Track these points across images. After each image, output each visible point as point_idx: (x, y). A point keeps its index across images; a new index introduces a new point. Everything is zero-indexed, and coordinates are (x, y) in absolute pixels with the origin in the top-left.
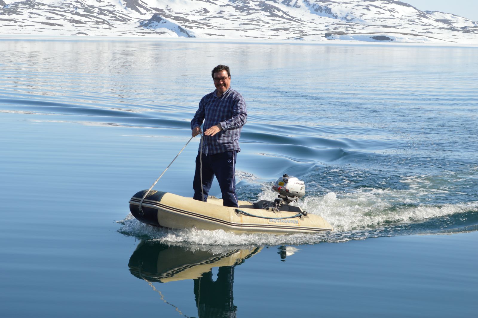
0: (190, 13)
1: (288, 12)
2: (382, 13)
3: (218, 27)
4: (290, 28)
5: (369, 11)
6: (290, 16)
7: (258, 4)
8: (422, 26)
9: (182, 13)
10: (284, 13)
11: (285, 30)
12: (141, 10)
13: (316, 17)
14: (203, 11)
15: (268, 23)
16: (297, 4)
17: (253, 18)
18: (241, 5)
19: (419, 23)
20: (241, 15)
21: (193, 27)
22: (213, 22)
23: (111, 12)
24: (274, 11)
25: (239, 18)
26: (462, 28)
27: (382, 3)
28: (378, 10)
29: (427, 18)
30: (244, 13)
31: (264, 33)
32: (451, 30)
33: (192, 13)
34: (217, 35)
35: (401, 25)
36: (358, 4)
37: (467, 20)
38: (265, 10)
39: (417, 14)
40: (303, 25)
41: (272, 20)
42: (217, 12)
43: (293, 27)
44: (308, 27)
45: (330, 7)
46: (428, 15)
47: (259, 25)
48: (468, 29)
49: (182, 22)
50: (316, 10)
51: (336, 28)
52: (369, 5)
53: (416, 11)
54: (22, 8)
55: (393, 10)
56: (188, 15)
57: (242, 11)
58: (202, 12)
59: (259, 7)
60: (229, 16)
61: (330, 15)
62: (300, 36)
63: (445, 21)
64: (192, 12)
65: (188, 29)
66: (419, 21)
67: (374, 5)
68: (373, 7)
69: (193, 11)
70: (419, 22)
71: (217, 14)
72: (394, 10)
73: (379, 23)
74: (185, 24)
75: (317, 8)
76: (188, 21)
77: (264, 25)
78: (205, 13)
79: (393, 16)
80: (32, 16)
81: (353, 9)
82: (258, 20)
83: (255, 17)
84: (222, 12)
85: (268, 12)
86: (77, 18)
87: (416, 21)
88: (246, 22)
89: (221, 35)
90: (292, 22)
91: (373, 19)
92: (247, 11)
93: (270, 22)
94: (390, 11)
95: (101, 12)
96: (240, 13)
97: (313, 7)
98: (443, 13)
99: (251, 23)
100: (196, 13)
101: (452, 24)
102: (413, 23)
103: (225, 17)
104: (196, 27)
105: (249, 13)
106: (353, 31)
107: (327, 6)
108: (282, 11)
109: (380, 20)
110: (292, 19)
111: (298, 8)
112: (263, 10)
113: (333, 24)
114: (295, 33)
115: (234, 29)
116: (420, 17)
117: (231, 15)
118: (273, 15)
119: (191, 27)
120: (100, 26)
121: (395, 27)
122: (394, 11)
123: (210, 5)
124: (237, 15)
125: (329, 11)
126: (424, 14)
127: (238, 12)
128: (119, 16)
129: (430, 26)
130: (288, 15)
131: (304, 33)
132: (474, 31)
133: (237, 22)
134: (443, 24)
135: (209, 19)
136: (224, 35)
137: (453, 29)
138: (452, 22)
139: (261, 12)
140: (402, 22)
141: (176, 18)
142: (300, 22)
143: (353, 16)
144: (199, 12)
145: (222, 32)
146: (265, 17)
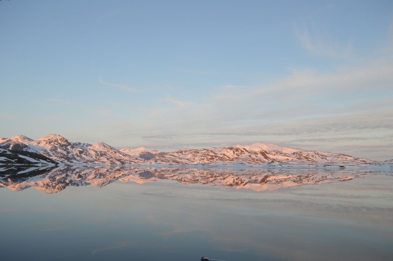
2: (343, 159)
5: (338, 159)
7: (304, 157)
8: (356, 163)
10: (312, 160)
11: (312, 164)
12: (269, 159)
18: (299, 157)
22: (290, 163)
23: (260, 160)
26: (369, 163)
27: (343, 156)
28: (341, 158)
29: (358, 160)
33: (284, 160)
37: (371, 161)
43: (314, 164)
47: (304, 163)
48: (371, 163)
51: (328, 164)
52: (339, 157)
53: (354, 158)
54: (235, 159)
73: (342, 162)
76: (282, 162)
78: (288, 160)
79: (346, 160)
80: (237, 161)
81: (333, 158)
83: (303, 161)
84: (293, 160)
86: (250, 162)
87: (354, 161)
88: (300, 162)
90: (314, 162)
91: (340, 161)
93: (308, 162)
94: (345, 158)
95: (257, 160)
98: (363, 159)
104: (285, 164)
105: (301, 160)
110: (314, 161)
112: (305, 159)
114: (315, 166)
115: (296, 165)
117: (296, 160)
118: (308, 160)
119: (283, 164)
120: (256, 164)
121: (347, 163)
122: (347, 158)
126: (356, 159)
127: (298, 160)
128: (262, 161)
129: (358, 163)
132: (373, 164)
134: (363, 162)
135: (289, 162)
137: (366, 163)
138: (366, 161)
140: (349, 162)
141: (279, 162)
142: (317, 162)
143: (334, 160)
144: (286, 160)
145: (292, 166)
146: (306, 161)
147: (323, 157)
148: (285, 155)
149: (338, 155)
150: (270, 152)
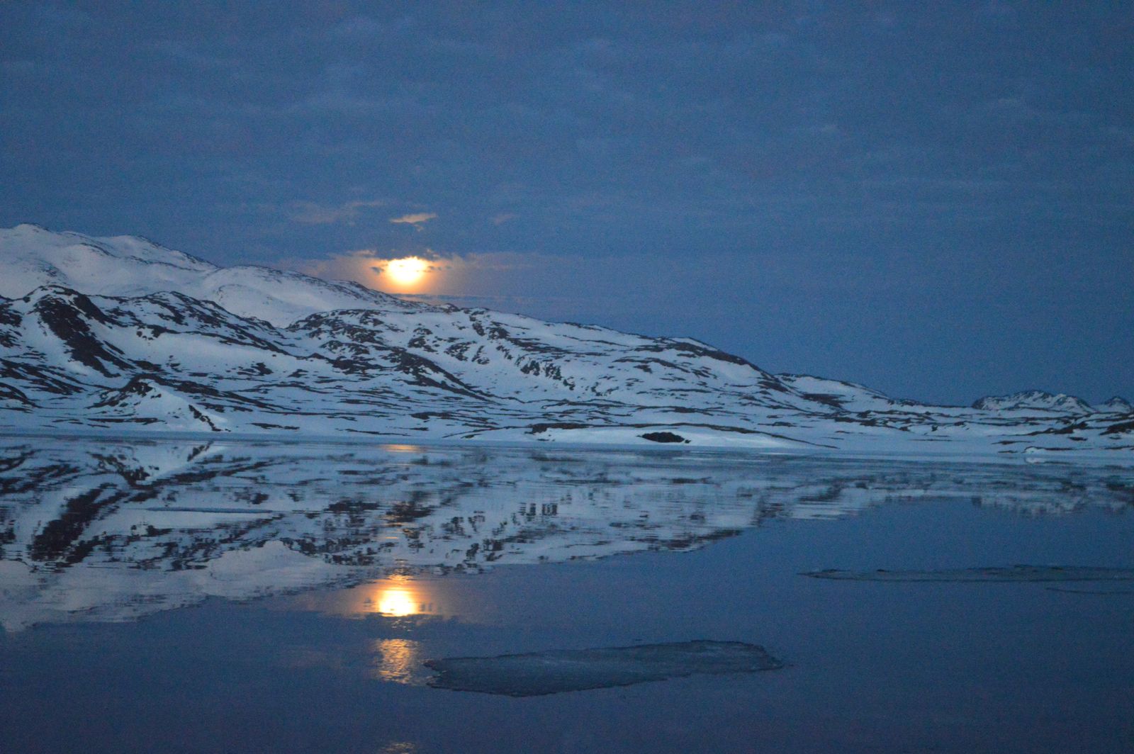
0: (226, 375)
1: (459, 375)
2: (679, 379)
3: (284, 408)
4: (458, 411)
5: (648, 374)
6: (461, 384)
7: (391, 355)
8: (771, 409)
9: (204, 375)
10: (449, 376)
11: (445, 415)
12: (109, 365)
14: (255, 370)
15: (407, 399)
16: (482, 356)
17: (374, 386)
18: (348, 355)
19: (763, 402)
20: (345, 380)
21: (225, 408)
22: (275, 396)
23: (31, 370)
24: (424, 371)
26: (860, 414)
27: (679, 355)
28: (669, 370)
29: (783, 390)
30: (351, 376)
31: (394, 423)
32: (834, 418)
33: (230, 375)
34: (280, 427)
35: (723, 406)
36: (622, 355)
37: (877, 395)
38: (403, 368)
39: (762, 380)
40: (491, 406)
41: (420, 392)
42: (290, 373)
43: (466, 410)
44: (502, 409)
45: (556, 363)
46: (787, 383)
47: (386, 405)
48: (875, 417)
49: (199, 394)
50: (525, 370)
51: (566, 413)
52: (649, 358)
53: (758, 374)
55: (703, 371)
56: (220, 378)
57: (348, 369)
58: (253, 371)
59: (391, 362)
60: (316, 382)
61: (557, 382)
62: (475, 431)
63: (824, 399)
65: (211, 412)
66: (765, 397)
67: (661, 359)
68: (658, 364)
69: (232, 370)
70: (764, 400)
71: (289, 377)
72: (707, 372)
73: (668, 401)
74: (204, 400)
75: (526, 366)
76: (214, 392)
77: (396, 405)
78: (261, 374)
79: (704, 384)
81: (610, 368)
82: (384, 392)
83: (378, 386)
84: (301, 373)
85: (410, 375)
87: (758, 396)
88: (353, 397)
89: (290, 425)
90: (467, 398)
91: (658, 392)
92: (360, 371)
93: (414, 396)
94: (697, 373)
95: (10, 369)
96: (344, 376)
97: (518, 363)
98: (822, 379)
99: (366, 398)
100: (239, 373)
101: (840, 404)
102: (751, 403)
103: (307, 384)
104: (232, 409)
105: (365, 375)
106: (605, 419)
107: (551, 360)
108: (442, 371)
109: (673, 395)
110: (468, 390)
111: (483, 363)
112: (399, 368)
113: (561, 403)
114: (466, 424)
115: (324, 414)
116: (768, 389)
117: (324, 380)
118: (423, 381)
119: (220, 409)
121: (704, 412)
122: (706, 374)
123: (274, 356)
124: (336, 380)
125: (555, 372)
126: (777, 380)
127: (339, 374)
128: (54, 381)
129: (788, 408)
130: (457, 381)
131: (487, 423)
132: (887, 422)
134: (821, 404)
135: (267, 388)
136: (298, 428)
137: (840, 417)
138: (839, 399)
139: (393, 372)
141: (187, 387)
142: (484, 397)
143: (611, 384)
144: (247, 372)
145: (293, 420)
146: (402, 385)
147: (537, 356)
148: (243, 333)
149: (646, 348)
150: (124, 308)
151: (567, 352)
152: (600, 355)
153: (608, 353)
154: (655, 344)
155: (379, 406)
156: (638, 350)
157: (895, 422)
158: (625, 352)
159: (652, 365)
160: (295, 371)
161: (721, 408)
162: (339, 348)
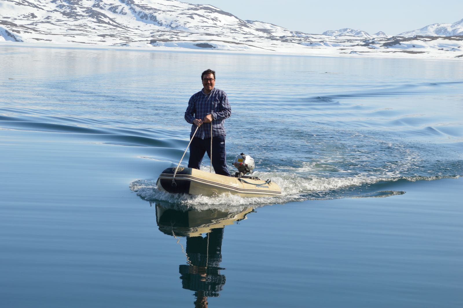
0: (18, 18)
1: (114, 19)
2: (205, 22)
3: (45, 32)
4: (116, 34)
5: (192, 19)
6: (116, 23)
7: (85, 11)
8: (243, 35)
9: (9, 18)
10: (111, 19)
11: (112, 36)
13: (141, 23)
14: (30, 16)
15: (94, 29)
16: (124, 11)
17: (80, 23)
18: (68, 11)
19: (240, 32)
20: (68, 21)
21: (21, 32)
22: (40, 27)
24: (101, 18)
25: (66, 24)
26: (281, 37)
27: (205, 12)
28: (201, 18)
29: (248, 27)
30: (71, 19)
31: (91, 39)
32: (270, 39)
33: (20, 18)
34: (44, 40)
35: (224, 33)
36: (182, 12)
37: (286, 29)
38: (91, 16)
39: (239, 23)
40: (129, 32)
41: (99, 26)
42: (45, 17)
43: (119, 34)
44: (134, 34)
45: (155, 14)
46: (249, 24)
47: (86, 31)
48: (287, 38)
49: (9, 26)
50: (142, 17)
51: (161, 35)
52: (193, 13)
53: (238, 20)
55: (215, 19)
56: (16, 19)
57: (69, 16)
58: (29, 17)
59: (86, 13)
60: (56, 21)
61: (155, 22)
62: (126, 42)
63: (264, 31)
64: (19, 16)
65: (15, 33)
66: (240, 30)
67: (198, 13)
68: (197, 16)
69: (21, 16)
71: (44, 19)
72: (216, 19)
73: (202, 31)
74: (12, 28)
75: (142, 16)
76: (16, 25)
77: (90, 31)
78: (33, 18)
79: (216, 24)
81: (177, 17)
82: (85, 26)
83: (82, 23)
84: (49, 18)
85: (95, 19)
87: (238, 29)
88: (73, 28)
89: (48, 39)
90: (119, 29)
91: (197, 27)
92: (74, 17)
93: (97, 28)
94: (213, 19)
96: (67, 19)
97: (139, 14)
98: (263, 23)
99: (78, 28)
101: (271, 33)
102: (235, 32)
103: (52, 22)
104: (24, 32)
105: (76, 19)
106: (177, 38)
107: (153, 13)
108: (108, 17)
109: (203, 28)
110: (118, 25)
111: (124, 15)
112: (90, 16)
113: (158, 31)
114: (121, 39)
115: (61, 34)
116: (241, 26)
117: (59, 21)
118: (100, 21)
119: (18, 32)
121: (218, 35)
122: (216, 20)
123: (38, 10)
124: (64, 21)
125: (154, 18)
126: (245, 23)
127: (65, 18)
129: (250, 34)
130: (114, 22)
131: (130, 39)
132: (292, 40)
133: (64, 28)
134: (263, 33)
136: (51, 40)
137: (272, 38)
138: (271, 31)
139: (87, 18)
140: (224, 30)
141: (4, 23)
142: (126, 28)
143: (178, 23)
144: (27, 17)
146: (92, 23)
147: (146, 12)
149: (192, 9)
151: (159, 10)
152: (173, 11)
153: (176, 11)
154: (195, 7)
155: (84, 31)
156: (188, 10)
157: (295, 40)
158: (183, 10)
159: (194, 16)
160: (47, 17)
161: (223, 34)
162: (64, 7)
